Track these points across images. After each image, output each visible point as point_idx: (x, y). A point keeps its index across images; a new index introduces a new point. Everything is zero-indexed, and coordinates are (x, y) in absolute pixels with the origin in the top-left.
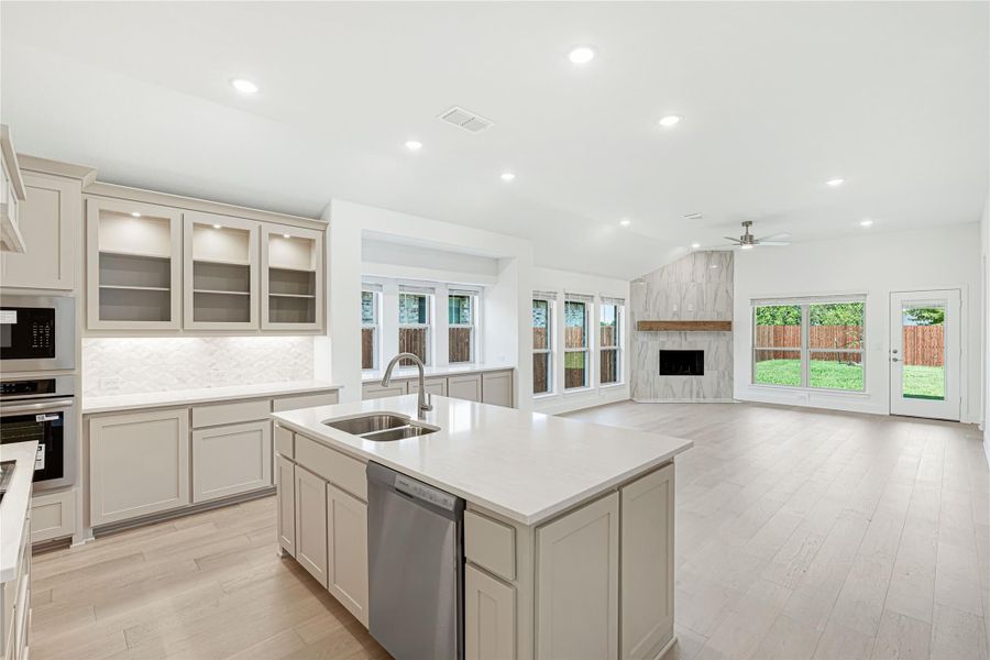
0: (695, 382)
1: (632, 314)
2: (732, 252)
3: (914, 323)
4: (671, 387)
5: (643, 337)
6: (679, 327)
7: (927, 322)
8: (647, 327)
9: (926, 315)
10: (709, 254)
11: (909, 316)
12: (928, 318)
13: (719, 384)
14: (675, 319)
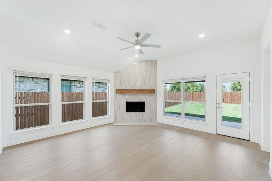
0: (141, 115)
1: (115, 86)
2: (156, 60)
3: (232, 91)
4: (131, 117)
5: (119, 96)
6: (134, 92)
7: (235, 91)
8: (120, 92)
9: (235, 89)
10: (147, 61)
11: (231, 89)
12: (236, 90)
13: (151, 116)
14: (133, 89)
